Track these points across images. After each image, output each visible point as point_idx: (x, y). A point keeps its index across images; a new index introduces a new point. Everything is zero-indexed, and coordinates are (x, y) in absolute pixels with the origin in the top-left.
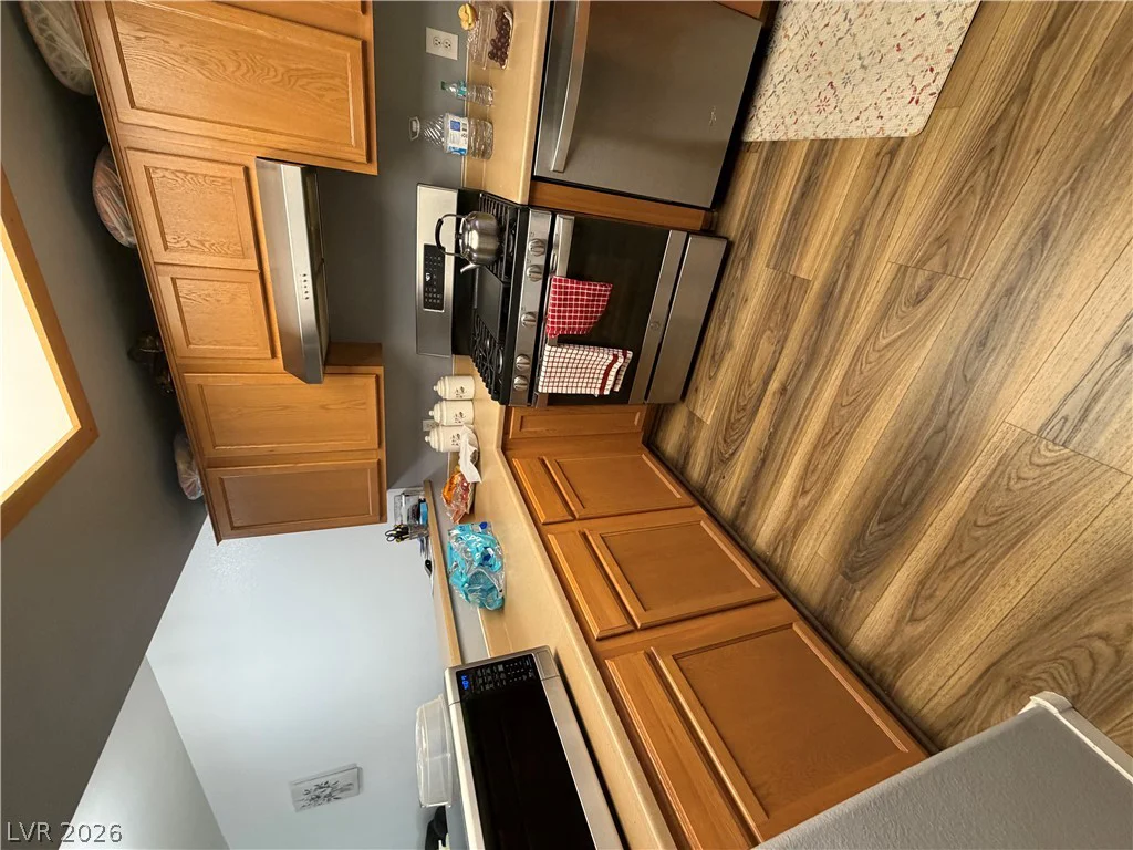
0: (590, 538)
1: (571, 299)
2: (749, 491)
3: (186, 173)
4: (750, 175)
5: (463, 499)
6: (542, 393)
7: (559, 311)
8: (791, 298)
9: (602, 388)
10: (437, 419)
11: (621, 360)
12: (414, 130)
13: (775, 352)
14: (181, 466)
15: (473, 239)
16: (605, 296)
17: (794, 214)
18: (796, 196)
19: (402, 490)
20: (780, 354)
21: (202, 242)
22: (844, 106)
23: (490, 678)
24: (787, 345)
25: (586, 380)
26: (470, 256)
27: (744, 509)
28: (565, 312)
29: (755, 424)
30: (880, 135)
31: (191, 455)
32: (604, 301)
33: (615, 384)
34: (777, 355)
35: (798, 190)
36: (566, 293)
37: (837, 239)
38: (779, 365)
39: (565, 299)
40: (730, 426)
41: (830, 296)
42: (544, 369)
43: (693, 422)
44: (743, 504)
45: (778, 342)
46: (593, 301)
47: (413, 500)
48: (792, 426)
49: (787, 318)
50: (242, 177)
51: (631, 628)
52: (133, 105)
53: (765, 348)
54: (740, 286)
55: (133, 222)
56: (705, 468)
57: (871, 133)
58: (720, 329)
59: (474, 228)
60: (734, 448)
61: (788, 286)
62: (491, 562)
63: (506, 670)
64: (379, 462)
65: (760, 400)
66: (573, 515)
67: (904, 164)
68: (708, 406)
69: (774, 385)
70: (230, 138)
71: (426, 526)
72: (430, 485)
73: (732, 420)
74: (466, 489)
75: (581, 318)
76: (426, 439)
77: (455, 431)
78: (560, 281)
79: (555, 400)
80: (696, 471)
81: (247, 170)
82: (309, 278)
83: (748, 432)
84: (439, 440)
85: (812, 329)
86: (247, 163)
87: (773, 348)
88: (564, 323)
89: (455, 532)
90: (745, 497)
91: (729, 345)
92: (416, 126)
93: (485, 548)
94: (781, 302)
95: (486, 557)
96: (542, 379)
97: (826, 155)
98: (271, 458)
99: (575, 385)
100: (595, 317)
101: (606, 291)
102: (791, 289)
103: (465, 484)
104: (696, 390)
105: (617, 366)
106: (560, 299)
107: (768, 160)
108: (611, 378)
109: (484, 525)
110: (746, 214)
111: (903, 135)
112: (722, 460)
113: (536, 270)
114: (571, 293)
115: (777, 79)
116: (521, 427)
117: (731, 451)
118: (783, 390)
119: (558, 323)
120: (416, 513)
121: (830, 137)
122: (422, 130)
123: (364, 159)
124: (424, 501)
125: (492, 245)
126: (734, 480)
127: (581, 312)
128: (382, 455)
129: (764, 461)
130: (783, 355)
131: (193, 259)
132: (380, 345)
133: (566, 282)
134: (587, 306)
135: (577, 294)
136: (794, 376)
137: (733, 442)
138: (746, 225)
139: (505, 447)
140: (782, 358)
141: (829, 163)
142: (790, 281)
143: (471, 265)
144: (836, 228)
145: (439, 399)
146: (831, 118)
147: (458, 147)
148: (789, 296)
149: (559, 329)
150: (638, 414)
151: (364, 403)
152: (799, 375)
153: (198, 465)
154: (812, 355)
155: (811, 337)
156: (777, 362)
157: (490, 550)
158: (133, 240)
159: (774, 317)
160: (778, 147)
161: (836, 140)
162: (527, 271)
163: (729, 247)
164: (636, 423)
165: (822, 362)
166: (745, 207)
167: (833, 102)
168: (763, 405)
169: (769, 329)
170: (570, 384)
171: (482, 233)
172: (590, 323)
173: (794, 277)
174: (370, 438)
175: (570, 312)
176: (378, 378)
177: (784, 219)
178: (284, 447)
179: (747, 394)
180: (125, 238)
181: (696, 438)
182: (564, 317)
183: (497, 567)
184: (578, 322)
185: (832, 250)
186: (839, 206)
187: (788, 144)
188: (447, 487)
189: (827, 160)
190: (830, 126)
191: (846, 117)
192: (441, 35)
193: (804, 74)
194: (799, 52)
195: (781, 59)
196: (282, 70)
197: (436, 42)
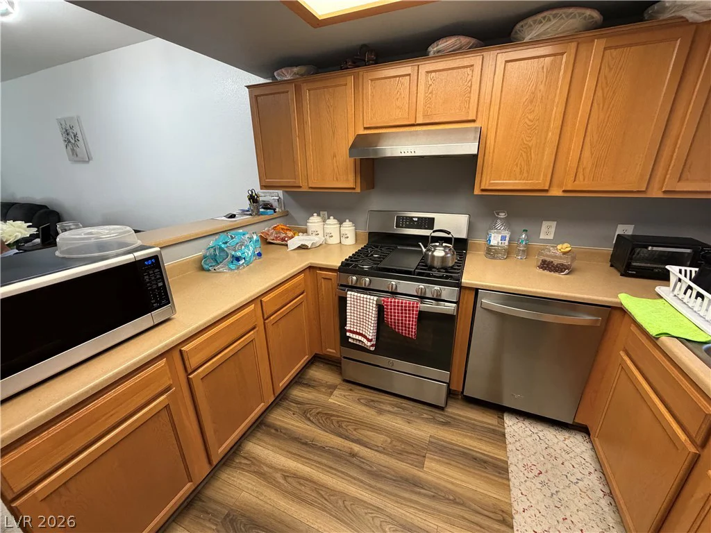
0: (252, 332)
1: (406, 313)
2: (285, 434)
3: (471, 87)
4: (485, 420)
5: (277, 237)
6: (347, 294)
7: (398, 306)
8: (412, 456)
9: (350, 331)
10: (328, 221)
11: (369, 344)
12: (500, 214)
13: (378, 446)
14: (295, 69)
15: (439, 253)
16: (409, 334)
17: (465, 454)
18: (474, 454)
19: (282, 197)
20: (376, 451)
21: (431, 93)
22: (528, 483)
23: (153, 278)
24: (382, 455)
25: (355, 321)
26: (429, 250)
27: (273, 431)
28: (398, 310)
29: (331, 436)
30: (514, 511)
31: (302, 75)
32: (405, 333)
33: (354, 339)
34: (376, 449)
35: (478, 455)
36: (409, 310)
37: (450, 486)
38: (369, 450)
39: (406, 310)
40: (328, 416)
41: (414, 484)
42: (362, 295)
43: (330, 388)
44: (276, 430)
45: (384, 449)
46: (405, 327)
47: (275, 204)
48: (330, 464)
49: (399, 454)
50: (470, 118)
51: (189, 371)
52: (507, 62)
53: (379, 439)
54: (418, 417)
55: (442, 55)
56: (300, 400)
57: (515, 504)
58: (390, 404)
59: (446, 253)
60: (314, 421)
61: (418, 453)
62: (235, 262)
63: (158, 288)
64: (300, 187)
65: (347, 438)
66: (267, 319)
68: (341, 400)
69: (357, 448)
70: (491, 113)
71: (258, 214)
72: (286, 215)
73: (332, 418)
74: (283, 240)
75: (395, 319)
76: (315, 214)
77: (321, 232)
78: (417, 307)
79: (343, 301)
80: (298, 393)
81: (474, 121)
82: (413, 154)
83: (324, 430)
84: (315, 222)
85: (393, 473)
86: (478, 121)
87: (380, 445)
88: (391, 309)
89: (255, 237)
90: (281, 432)
91: (381, 412)
92: (502, 215)
93: (244, 258)
94: (409, 449)
95: (238, 259)
96: (356, 294)
97: (500, 473)
98: (302, 122)
99: (352, 314)
100: (395, 328)
101: (412, 335)
102: (417, 455)
103: (286, 239)
104: (351, 390)
105: (365, 341)
106: (405, 307)
107: (494, 431)
108: (357, 337)
109: (259, 255)
110: (462, 418)
112: (306, 412)
113: (423, 291)
114: (409, 314)
115: (541, 434)
116: (324, 278)
117: (311, 418)
118: (353, 455)
119: (391, 306)
120: (267, 206)
121: (510, 475)
122: (500, 219)
123: (482, 188)
124: (275, 212)
125: (437, 264)
126: (293, 422)
127: (398, 320)
128: (304, 189)
129: (306, 444)
130: (376, 453)
131: (422, 87)
132: (373, 188)
133: (416, 311)
134: (402, 323)
135: (409, 317)
136: (363, 463)
137: (318, 420)
138: (455, 419)
139: (311, 268)
140: (373, 452)
141: (494, 475)
142: (423, 454)
143: (424, 250)
144: (457, 485)
145: (341, 223)
146: (521, 474)
147: (492, 239)
148: (414, 454)
149: (387, 306)
150: (334, 351)
151: (337, 180)
152: (363, 465)
153: (297, 78)
154: (376, 475)
155: (388, 473)
156: (370, 448)
157: (243, 261)
158: (431, 54)
159: (399, 444)
160: (501, 438)
161: (508, 480)
162: (422, 286)
163: (442, 409)
164: (328, 350)
165: (373, 483)
166: (466, 417)
167: (531, 475)
168: (343, 440)
169: (392, 442)
170: (352, 311)
171: (443, 259)
172: (391, 325)
173: (425, 457)
174: (316, 182)
175: (398, 313)
176: (354, 189)
177: (460, 446)
178: (308, 130)
179: (349, 427)
180: (433, 49)
181: (319, 391)
182: (395, 309)
183: (231, 266)
184: (392, 317)
185: (443, 483)
186: (470, 486)
187: (504, 445)
188: (285, 227)
189: (497, 474)
190: (516, 474)
191: (523, 486)
192: (553, 230)
193: (545, 453)
194: (557, 448)
195: (552, 436)
196: (530, 144)
197: (549, 227)
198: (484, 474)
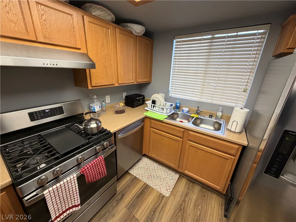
4: (127, 180)
6: (43, 195)
11: (79, 207)
16: (103, 176)
17: (138, 196)
18: (139, 193)
21: (45, 21)
22: (153, 181)
25: (60, 206)
30: (160, 192)
35: (140, 191)
37: (148, 211)
39: (97, 165)
46: (100, 174)
50: (77, 47)
54: (113, 209)
57: (158, 190)
61: (131, 218)
67: (165, 201)
75: (93, 176)
82: (55, 66)
86: (81, 50)
97: (148, 188)
101: (105, 175)
102: (132, 220)
107: (133, 180)
108: (65, 214)
111: (165, 195)
115: (139, 166)
121: (149, 185)
131: (35, 13)
133: (103, 160)
134: (97, 174)
144: (148, 207)
146: (150, 182)
160: (137, 179)
161: (151, 187)
163: (115, 194)
166: (123, 186)
167: (151, 179)
172: (91, 181)
173: (134, 216)
177: (134, 197)
186: (150, 202)
187: (139, 180)
189: (148, 189)
190: (149, 183)
191: (153, 183)
192: (109, 98)
193: (145, 170)
194: (145, 166)
195: (141, 164)
196: (106, 65)
197: (108, 98)
198: (147, 194)
